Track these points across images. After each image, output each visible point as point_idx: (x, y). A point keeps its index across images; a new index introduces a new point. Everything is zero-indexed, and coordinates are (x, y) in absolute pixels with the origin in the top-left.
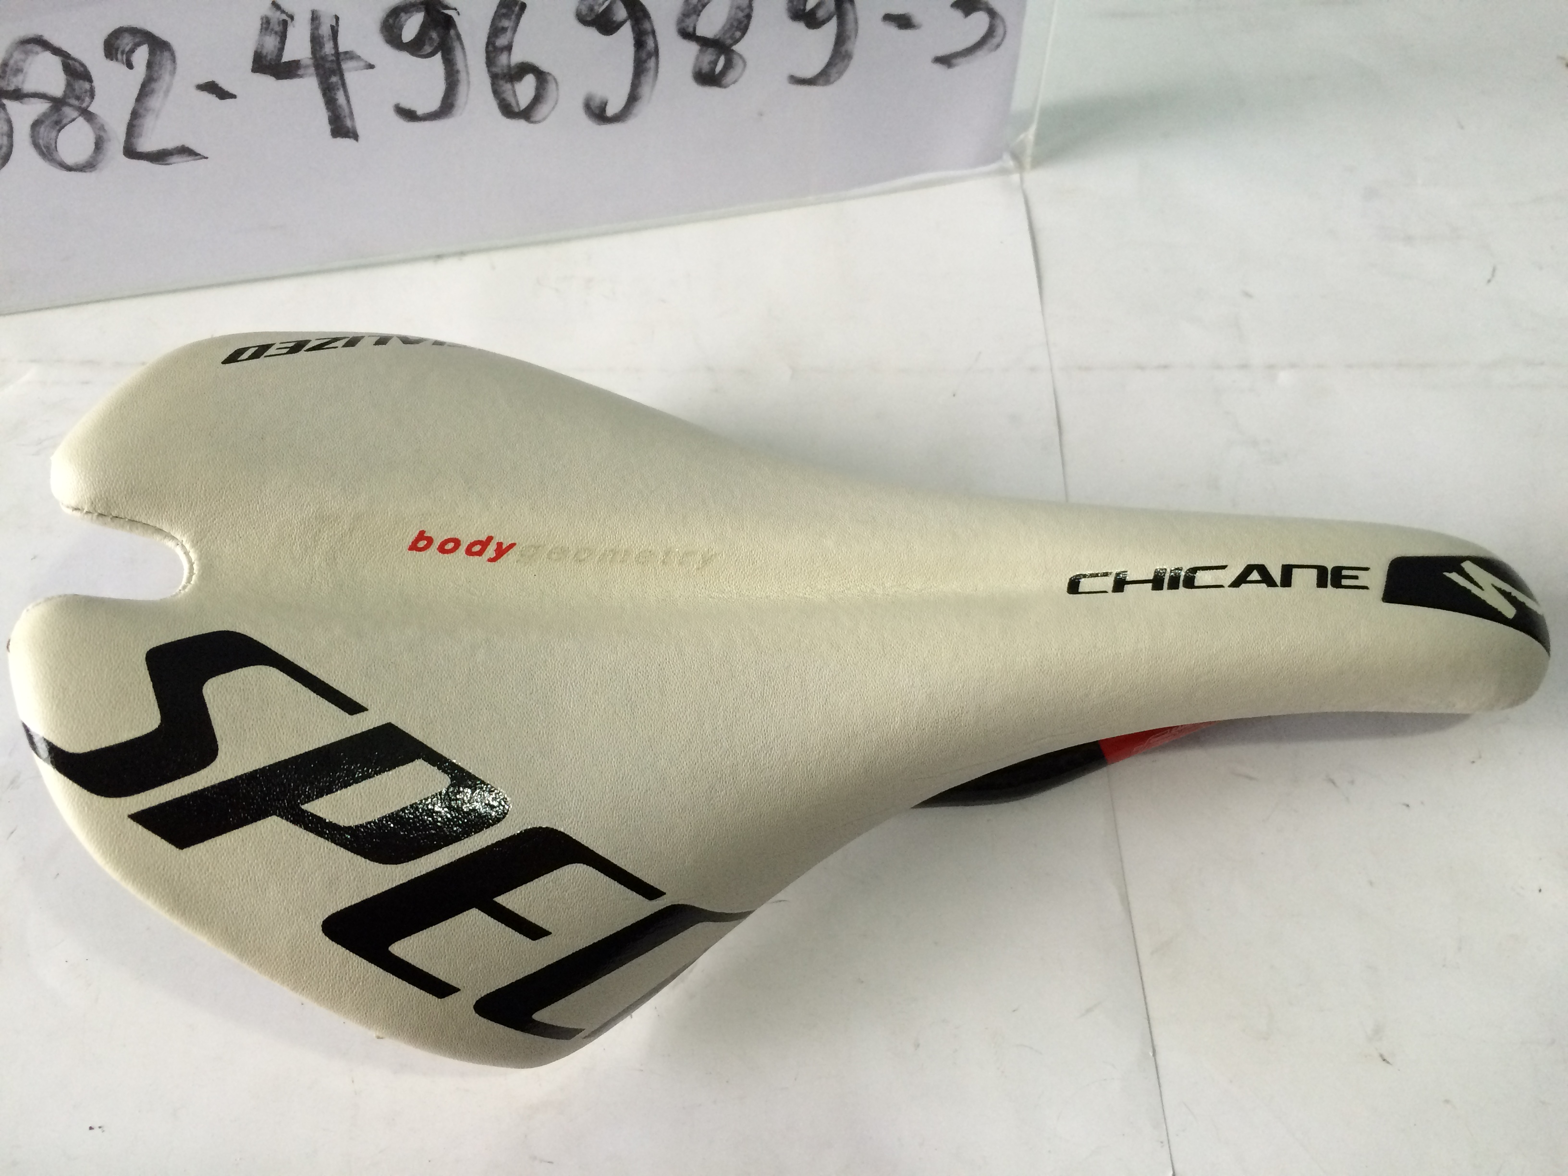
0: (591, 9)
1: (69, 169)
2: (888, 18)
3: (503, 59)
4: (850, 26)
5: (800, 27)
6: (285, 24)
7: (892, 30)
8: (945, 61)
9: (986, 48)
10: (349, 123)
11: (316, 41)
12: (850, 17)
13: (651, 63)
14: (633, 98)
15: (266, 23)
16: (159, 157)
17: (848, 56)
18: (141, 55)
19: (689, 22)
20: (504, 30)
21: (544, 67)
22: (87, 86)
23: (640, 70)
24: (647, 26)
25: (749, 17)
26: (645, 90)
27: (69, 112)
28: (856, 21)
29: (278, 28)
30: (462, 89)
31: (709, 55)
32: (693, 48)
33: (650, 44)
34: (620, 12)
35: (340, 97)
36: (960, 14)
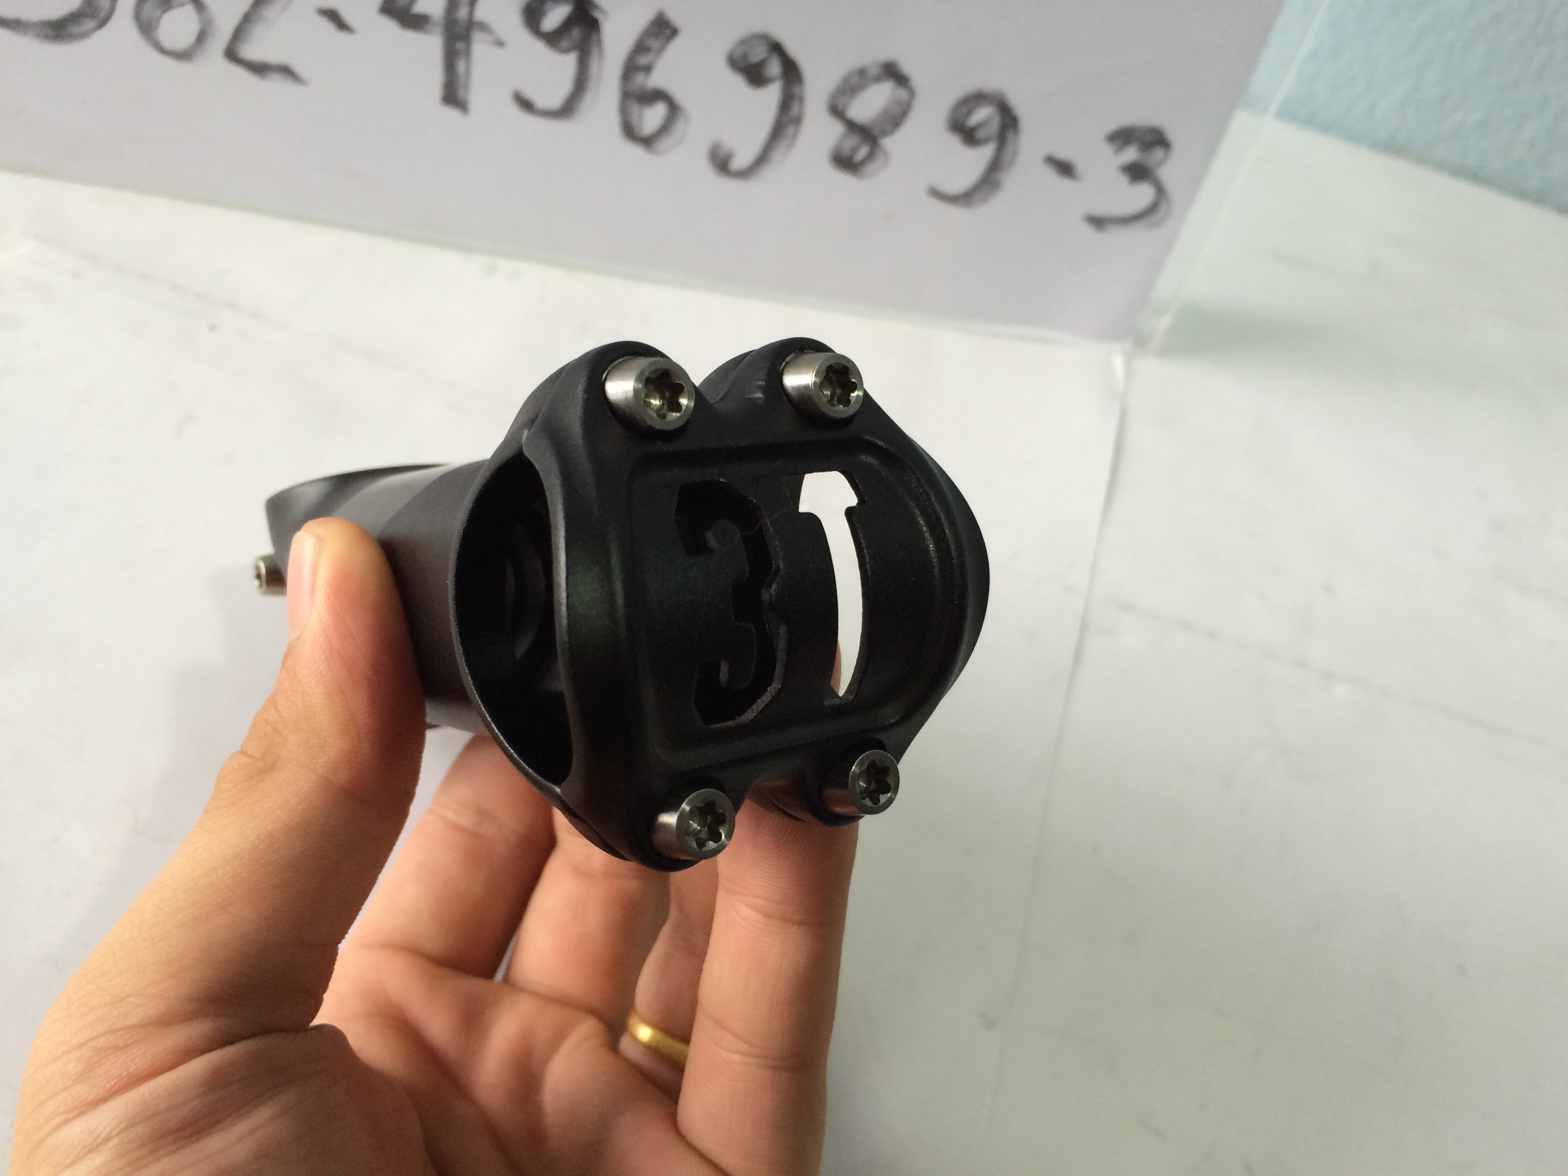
0: (745, 56)
1: (164, 52)
2: (1050, 159)
3: (639, 79)
4: (1008, 156)
5: (954, 141)
7: (1050, 175)
8: (1098, 222)
9: (1142, 221)
10: (461, 94)
11: (453, 3)
12: (1010, 148)
13: (790, 130)
14: (762, 159)
16: (259, 69)
17: (996, 186)
19: (842, 100)
20: (649, 49)
21: (679, 99)
23: (777, 132)
24: (797, 89)
25: (906, 112)
26: (777, 155)
28: (1015, 153)
30: (588, 96)
31: (851, 142)
32: (840, 127)
33: (795, 109)
34: (774, 68)
35: (461, 66)
36: (1123, 180)
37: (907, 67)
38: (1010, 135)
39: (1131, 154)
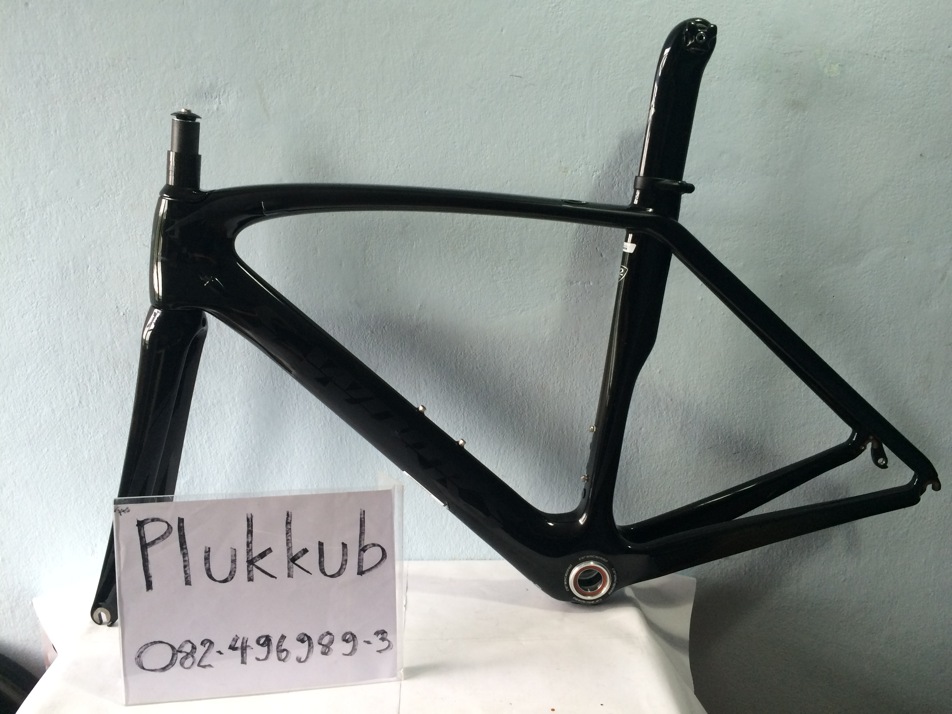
0: (300, 638)
1: (185, 668)
2: (364, 641)
3: (280, 648)
5: (345, 643)
7: (366, 644)
8: (380, 651)
9: (389, 649)
10: (245, 661)
11: (243, 643)
13: (312, 650)
14: (307, 657)
15: (234, 639)
16: (204, 667)
17: (356, 650)
18: (208, 644)
19: (320, 641)
20: (281, 642)
21: (289, 650)
22: (195, 650)
23: (309, 651)
24: (311, 641)
25: (333, 640)
26: (310, 655)
27: (189, 656)
28: (357, 642)
29: (236, 640)
30: (270, 654)
31: (325, 648)
32: (321, 646)
33: (312, 646)
34: (306, 639)
35: (245, 655)
36: (381, 641)
37: (331, 632)
38: (355, 638)
39: (380, 636)
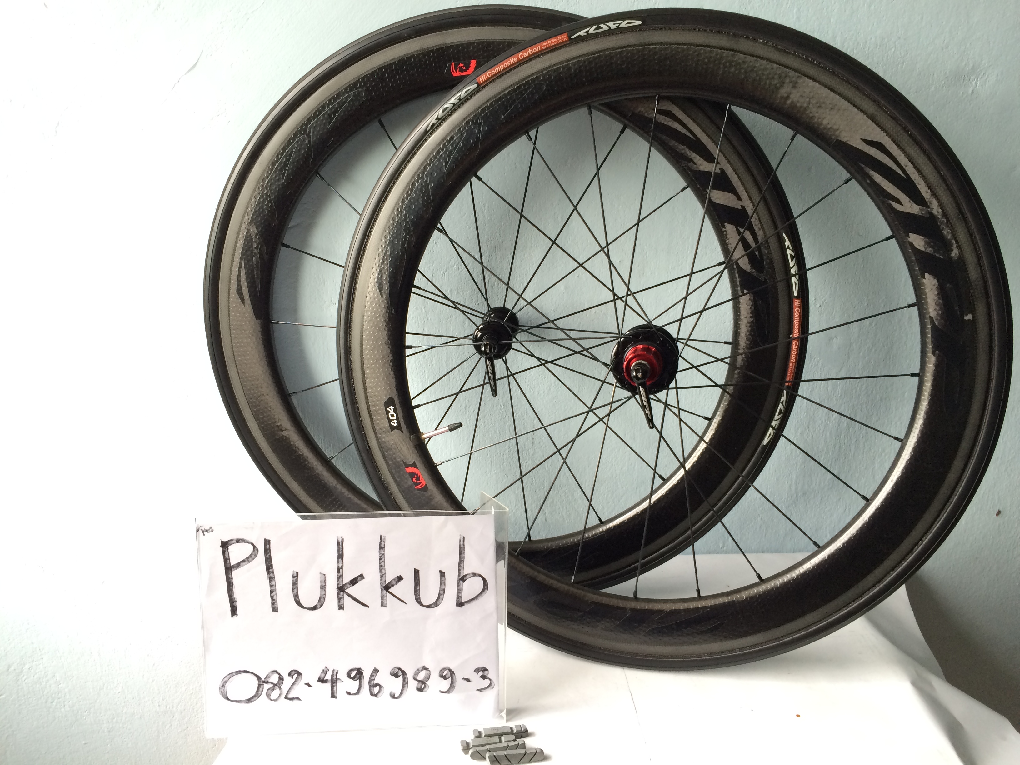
0: (393, 672)
1: (271, 700)
2: (464, 679)
3: (372, 682)
4: (454, 680)
5: (442, 679)
6: (327, 671)
7: (465, 682)
8: (480, 690)
9: (490, 688)
10: (335, 695)
11: (332, 675)
12: (454, 678)
13: (406, 685)
14: (401, 693)
15: (323, 671)
16: (292, 699)
17: (454, 687)
18: (296, 676)
19: (416, 676)
20: (374, 676)
21: (381, 685)
22: (282, 682)
23: (404, 687)
24: (406, 676)
25: (430, 676)
26: (404, 691)
27: (276, 687)
28: (456, 679)
29: (325, 672)
30: (362, 689)
31: (420, 684)
32: (417, 682)
33: (406, 681)
34: (400, 673)
35: (335, 688)
36: (482, 679)
37: (427, 666)
38: (453, 675)
39: (481, 674)
